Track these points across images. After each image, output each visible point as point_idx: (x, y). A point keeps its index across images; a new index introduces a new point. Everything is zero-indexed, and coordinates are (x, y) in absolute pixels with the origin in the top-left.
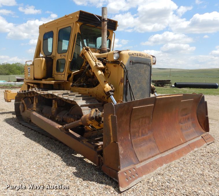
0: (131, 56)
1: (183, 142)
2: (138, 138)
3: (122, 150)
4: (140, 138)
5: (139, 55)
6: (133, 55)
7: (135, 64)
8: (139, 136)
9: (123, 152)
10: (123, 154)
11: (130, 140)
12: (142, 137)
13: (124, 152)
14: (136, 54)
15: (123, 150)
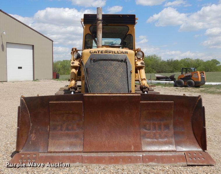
0: (93, 53)
1: (133, 151)
2: (59, 132)
3: (34, 138)
4: (63, 132)
5: (105, 52)
6: (96, 52)
7: (97, 61)
8: (61, 130)
9: (34, 139)
10: (34, 141)
11: (48, 131)
12: (66, 132)
13: (36, 139)
14: (100, 52)
15: (36, 137)
